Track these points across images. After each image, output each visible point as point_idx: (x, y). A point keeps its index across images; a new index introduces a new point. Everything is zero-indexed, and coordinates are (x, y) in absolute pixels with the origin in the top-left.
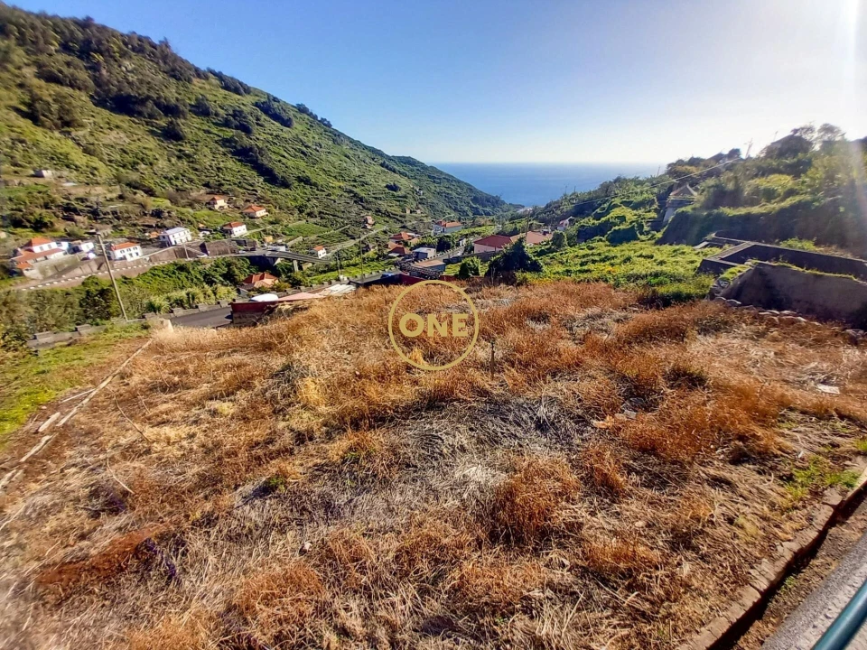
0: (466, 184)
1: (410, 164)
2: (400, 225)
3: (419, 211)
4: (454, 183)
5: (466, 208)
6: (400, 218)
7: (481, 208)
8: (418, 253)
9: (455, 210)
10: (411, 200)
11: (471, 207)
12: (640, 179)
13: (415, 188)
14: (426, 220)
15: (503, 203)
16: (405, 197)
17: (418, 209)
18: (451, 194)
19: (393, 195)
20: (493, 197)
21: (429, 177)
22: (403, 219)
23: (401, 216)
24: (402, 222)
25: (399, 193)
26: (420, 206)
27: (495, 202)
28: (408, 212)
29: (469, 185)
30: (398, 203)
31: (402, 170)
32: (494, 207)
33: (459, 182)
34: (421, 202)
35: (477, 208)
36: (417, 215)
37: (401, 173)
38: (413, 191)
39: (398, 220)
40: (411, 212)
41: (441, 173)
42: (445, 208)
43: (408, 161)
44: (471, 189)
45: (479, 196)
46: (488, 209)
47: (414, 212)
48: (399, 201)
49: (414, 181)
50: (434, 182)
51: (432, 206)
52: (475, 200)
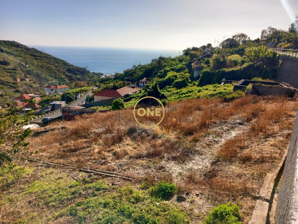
0: (60, 60)
1: (15, 46)
2: (13, 90)
3: (27, 80)
4: (52, 60)
5: (63, 76)
6: (13, 85)
7: (73, 76)
8: (54, 105)
9: (55, 78)
10: (20, 72)
11: (67, 75)
12: (172, 57)
13: (21, 63)
14: (34, 85)
15: (89, 72)
16: (15, 69)
17: (27, 77)
18: (50, 67)
19: (4, 68)
20: (81, 69)
21: (32, 55)
22: (16, 86)
23: (13, 83)
24: (15, 88)
25: (9, 67)
26: (28, 76)
27: (83, 72)
28: (19, 80)
29: (64, 61)
30: (9, 74)
31: (8, 50)
32: (83, 75)
33: (55, 59)
34: (28, 73)
35: (71, 76)
36: (26, 82)
37: (7, 53)
38: (20, 65)
39: (11, 86)
40: (21, 80)
41: (41, 53)
42: (48, 77)
43: (13, 44)
44: (65, 63)
45: (72, 68)
46: (79, 77)
47: (23, 80)
48: (10, 72)
49: (19, 58)
50: (36, 59)
51: (37, 76)
52: (69, 70)
